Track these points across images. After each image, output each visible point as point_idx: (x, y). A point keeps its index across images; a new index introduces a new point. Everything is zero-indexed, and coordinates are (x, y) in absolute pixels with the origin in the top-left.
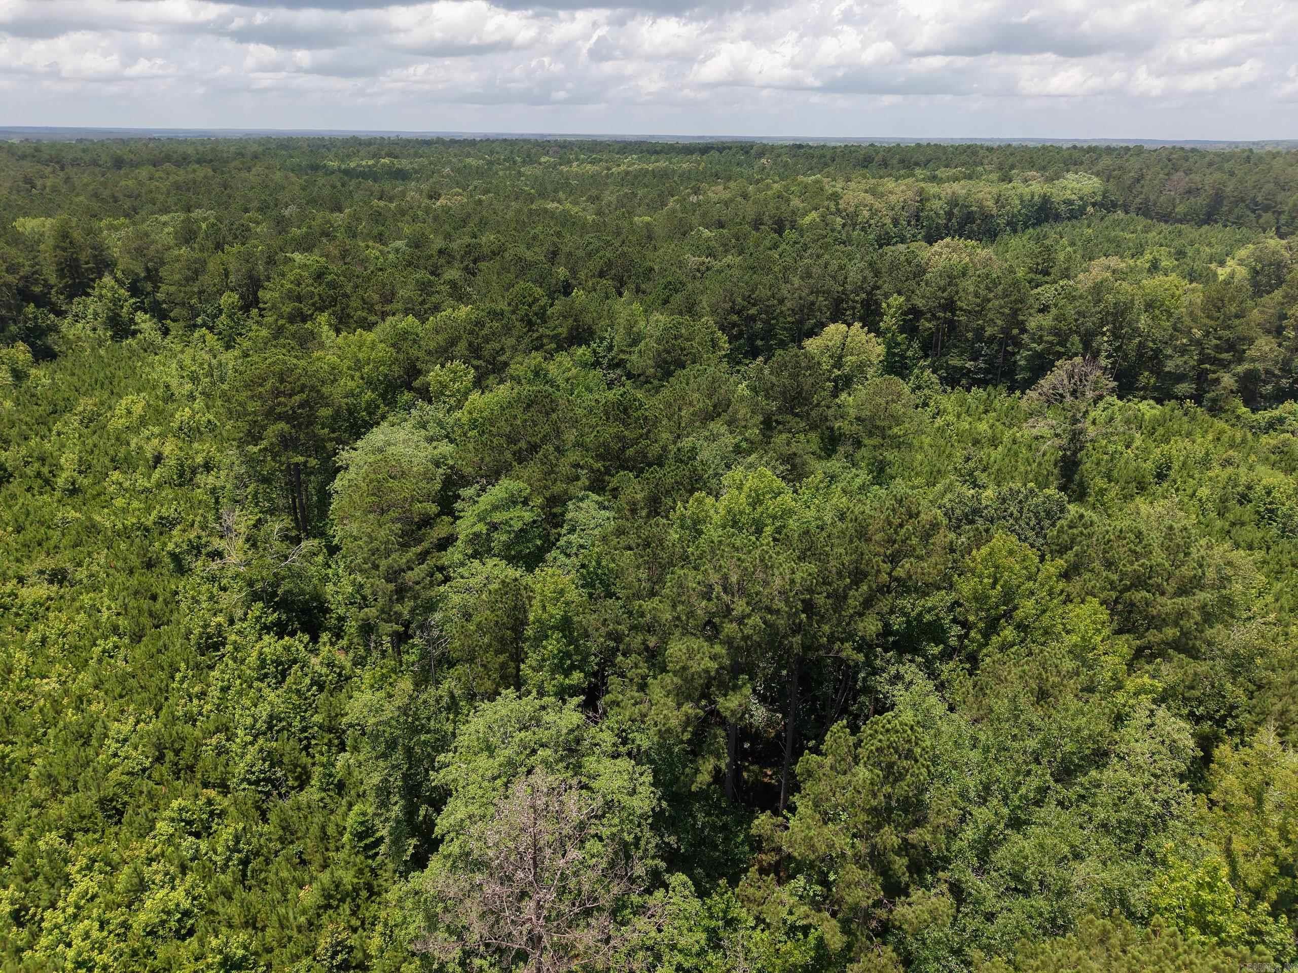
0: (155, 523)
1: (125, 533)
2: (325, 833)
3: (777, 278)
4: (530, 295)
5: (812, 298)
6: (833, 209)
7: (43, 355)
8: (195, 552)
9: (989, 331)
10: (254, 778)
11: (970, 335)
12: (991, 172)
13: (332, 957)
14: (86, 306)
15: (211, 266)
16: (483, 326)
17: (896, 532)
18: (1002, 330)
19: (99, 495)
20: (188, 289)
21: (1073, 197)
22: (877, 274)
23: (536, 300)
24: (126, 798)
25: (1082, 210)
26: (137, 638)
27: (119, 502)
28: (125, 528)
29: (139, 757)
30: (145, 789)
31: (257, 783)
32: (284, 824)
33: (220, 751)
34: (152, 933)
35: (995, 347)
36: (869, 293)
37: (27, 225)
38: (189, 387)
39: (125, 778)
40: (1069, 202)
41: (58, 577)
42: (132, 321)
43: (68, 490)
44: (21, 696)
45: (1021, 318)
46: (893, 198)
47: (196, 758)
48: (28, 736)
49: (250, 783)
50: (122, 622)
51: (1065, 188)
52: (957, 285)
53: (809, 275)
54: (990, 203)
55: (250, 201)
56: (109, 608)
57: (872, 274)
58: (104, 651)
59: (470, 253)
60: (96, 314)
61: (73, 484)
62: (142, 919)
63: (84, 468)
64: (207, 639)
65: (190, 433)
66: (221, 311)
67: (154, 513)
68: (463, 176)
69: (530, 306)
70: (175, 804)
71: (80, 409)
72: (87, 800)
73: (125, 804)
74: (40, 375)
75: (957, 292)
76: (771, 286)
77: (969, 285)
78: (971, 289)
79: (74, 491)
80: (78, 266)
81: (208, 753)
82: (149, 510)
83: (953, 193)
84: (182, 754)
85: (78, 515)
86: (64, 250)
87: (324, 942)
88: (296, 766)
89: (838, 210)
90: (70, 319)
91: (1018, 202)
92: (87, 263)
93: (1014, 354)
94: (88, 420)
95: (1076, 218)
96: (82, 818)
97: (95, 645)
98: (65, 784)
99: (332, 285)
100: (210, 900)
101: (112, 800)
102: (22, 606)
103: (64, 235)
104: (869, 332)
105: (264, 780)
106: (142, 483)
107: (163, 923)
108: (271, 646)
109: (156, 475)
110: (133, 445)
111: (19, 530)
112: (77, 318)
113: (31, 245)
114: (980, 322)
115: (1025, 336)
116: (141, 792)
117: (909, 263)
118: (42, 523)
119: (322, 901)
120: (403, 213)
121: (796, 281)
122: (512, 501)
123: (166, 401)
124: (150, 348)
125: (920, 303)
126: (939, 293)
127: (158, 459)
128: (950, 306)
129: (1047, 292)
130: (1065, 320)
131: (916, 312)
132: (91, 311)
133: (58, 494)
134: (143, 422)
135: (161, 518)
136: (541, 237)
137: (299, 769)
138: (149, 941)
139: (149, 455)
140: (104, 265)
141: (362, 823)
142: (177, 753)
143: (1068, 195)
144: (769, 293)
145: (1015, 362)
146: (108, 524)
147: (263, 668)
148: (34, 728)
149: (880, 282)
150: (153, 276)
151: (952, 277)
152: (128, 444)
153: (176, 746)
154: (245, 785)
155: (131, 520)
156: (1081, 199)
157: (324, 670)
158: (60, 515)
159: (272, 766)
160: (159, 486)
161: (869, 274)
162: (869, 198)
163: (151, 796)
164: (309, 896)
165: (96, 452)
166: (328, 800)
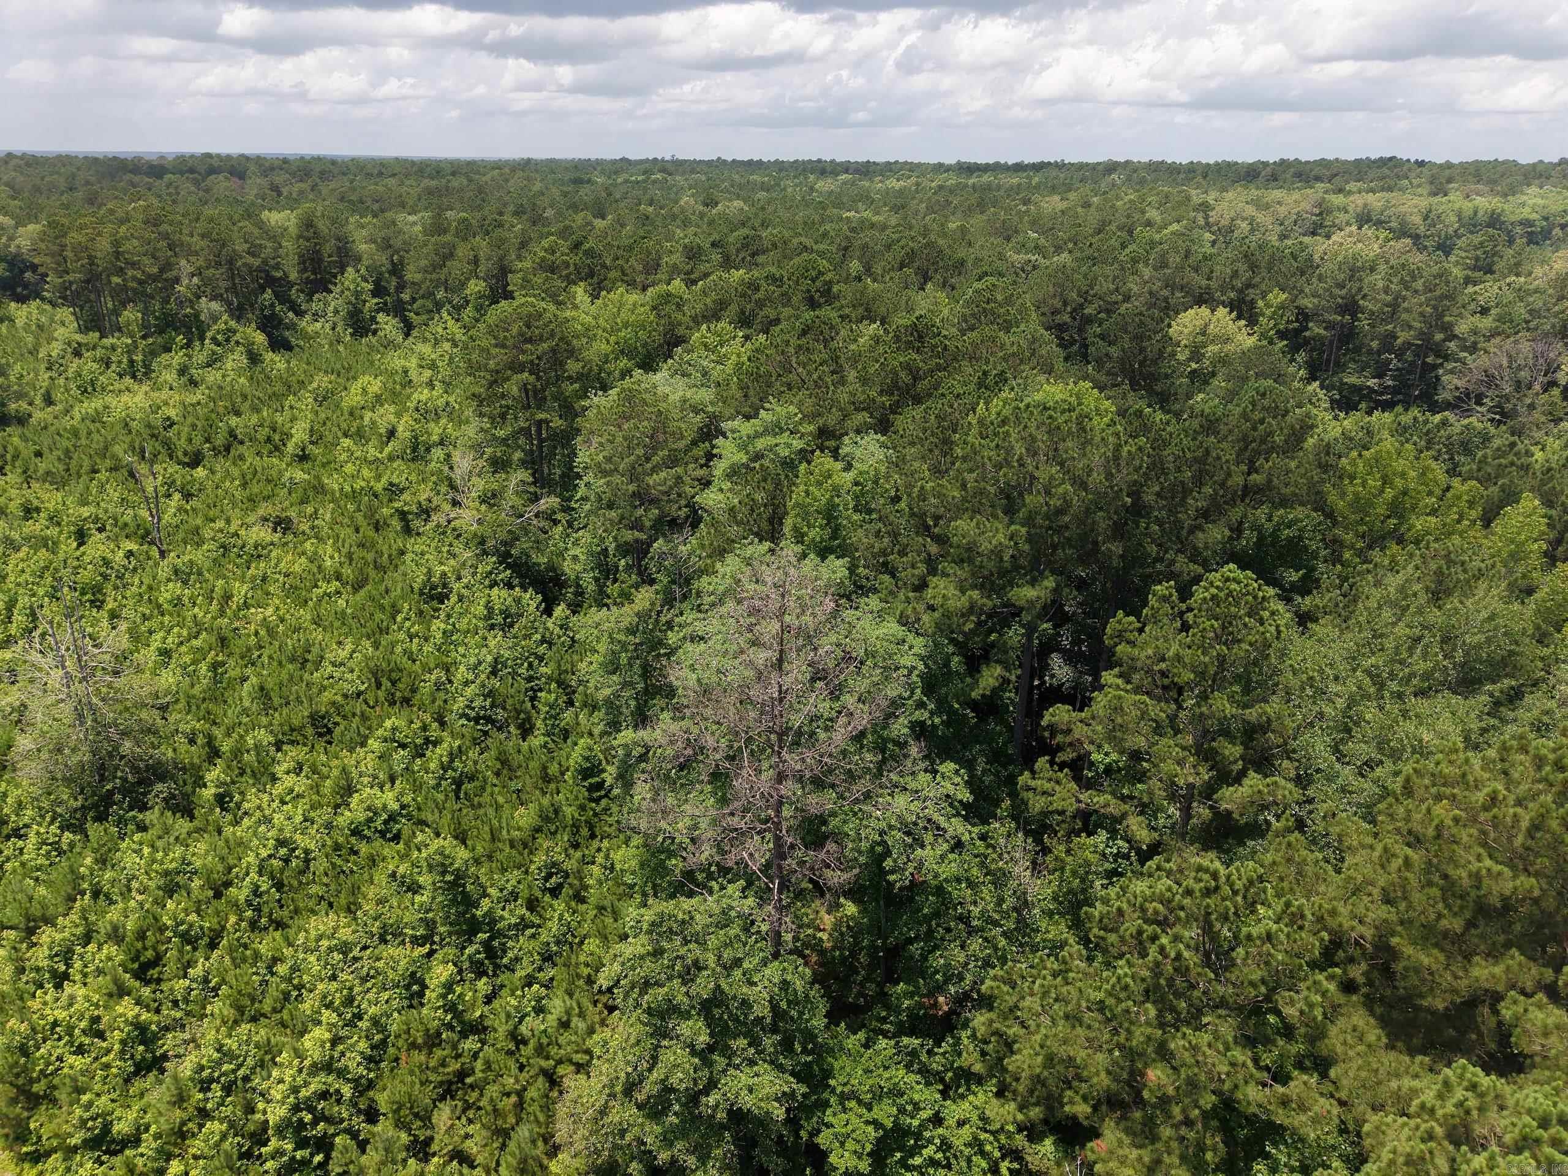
0: (385, 489)
1: (354, 495)
2: (547, 774)
3: (1123, 269)
4: (814, 268)
5: (1166, 293)
6: (1202, 222)
7: (279, 344)
8: (424, 517)
9: (1403, 336)
10: (473, 714)
11: (1375, 344)
12: (1419, 186)
13: (547, 879)
14: (326, 304)
15: (460, 252)
16: (757, 289)
17: (1255, 429)
18: (1421, 334)
19: (329, 463)
20: (434, 276)
21: (1535, 216)
22: (1253, 267)
23: (821, 273)
24: (338, 719)
25: (1546, 234)
26: (357, 587)
27: (349, 468)
28: (354, 492)
29: (354, 681)
30: (358, 712)
31: (477, 720)
32: (503, 758)
33: (438, 686)
34: (356, 832)
35: (1409, 356)
36: (1241, 291)
37: (274, 218)
38: (428, 373)
39: (339, 698)
40: (1527, 223)
41: (282, 524)
42: (373, 319)
43: (297, 456)
44: (237, 624)
45: (1447, 319)
46: (1282, 210)
47: (414, 691)
48: (242, 658)
49: (469, 720)
50: (347, 571)
51: (1524, 204)
52: (1360, 280)
53: (1164, 265)
54: (1417, 219)
55: (505, 205)
56: (332, 557)
57: (1245, 267)
58: (325, 593)
59: (748, 245)
60: (336, 312)
61: (303, 450)
62: (345, 818)
63: (316, 437)
64: (431, 589)
65: (425, 413)
66: (467, 302)
67: (384, 480)
68: (743, 191)
69: (813, 280)
70: (388, 724)
71: (315, 385)
72: (300, 715)
73: (336, 724)
74: (276, 362)
75: (1360, 289)
76: (1115, 278)
77: (1378, 280)
78: (1380, 284)
79: (303, 457)
80: (321, 260)
81: (426, 688)
82: (378, 477)
83: (1365, 205)
84: (400, 685)
85: (306, 476)
86: (308, 240)
87: (540, 859)
88: (518, 712)
89: (1207, 223)
90: (308, 317)
91: (1454, 219)
92: (330, 256)
93: (1435, 367)
94: (322, 399)
95: (1537, 243)
96: (292, 730)
97: (316, 586)
98: (276, 701)
99: (589, 253)
100: (419, 809)
101: (323, 717)
102: (244, 546)
103: (308, 224)
104: (1239, 318)
105: (484, 718)
106: (372, 452)
107: (370, 820)
108: (500, 596)
109: (388, 450)
110: (367, 420)
111: (244, 485)
112: (316, 317)
113: (275, 236)
114: (1390, 327)
115: (1452, 345)
116: (354, 715)
117: (1295, 258)
118: (269, 481)
119: (538, 822)
120: (674, 217)
121: (1147, 272)
122: (776, 429)
123: (403, 386)
124: (389, 344)
125: (1308, 303)
126: (1336, 291)
127: (392, 433)
128: (1351, 308)
129: (1489, 290)
130: (1512, 321)
131: (1303, 316)
132: (331, 308)
133: (287, 459)
134: (379, 399)
135: (391, 484)
136: (832, 233)
137: (522, 716)
138: (353, 840)
139: (383, 431)
140: (345, 256)
141: (587, 759)
142: (394, 683)
143: (1526, 213)
144: (1112, 287)
145: (1438, 378)
146: (336, 487)
147: (490, 618)
148: (249, 650)
149: (1257, 279)
150: (396, 270)
151: (1355, 270)
152: (362, 418)
153: (394, 675)
154: (464, 721)
155: (360, 484)
156: (1546, 219)
157: (557, 630)
158: (288, 475)
159: (493, 706)
160: (391, 458)
161: (1242, 267)
162: (1250, 210)
163: (364, 717)
164: (524, 817)
165: (329, 424)
166: (551, 745)
